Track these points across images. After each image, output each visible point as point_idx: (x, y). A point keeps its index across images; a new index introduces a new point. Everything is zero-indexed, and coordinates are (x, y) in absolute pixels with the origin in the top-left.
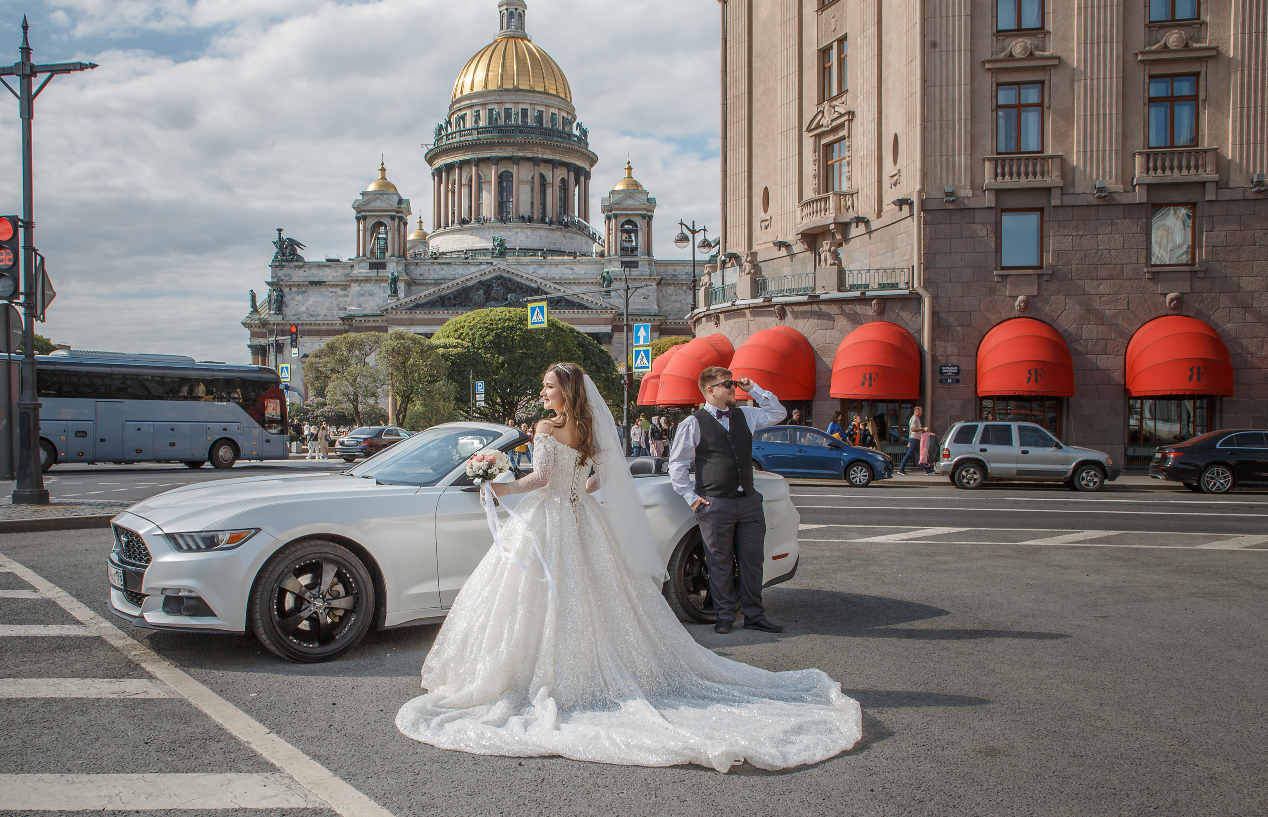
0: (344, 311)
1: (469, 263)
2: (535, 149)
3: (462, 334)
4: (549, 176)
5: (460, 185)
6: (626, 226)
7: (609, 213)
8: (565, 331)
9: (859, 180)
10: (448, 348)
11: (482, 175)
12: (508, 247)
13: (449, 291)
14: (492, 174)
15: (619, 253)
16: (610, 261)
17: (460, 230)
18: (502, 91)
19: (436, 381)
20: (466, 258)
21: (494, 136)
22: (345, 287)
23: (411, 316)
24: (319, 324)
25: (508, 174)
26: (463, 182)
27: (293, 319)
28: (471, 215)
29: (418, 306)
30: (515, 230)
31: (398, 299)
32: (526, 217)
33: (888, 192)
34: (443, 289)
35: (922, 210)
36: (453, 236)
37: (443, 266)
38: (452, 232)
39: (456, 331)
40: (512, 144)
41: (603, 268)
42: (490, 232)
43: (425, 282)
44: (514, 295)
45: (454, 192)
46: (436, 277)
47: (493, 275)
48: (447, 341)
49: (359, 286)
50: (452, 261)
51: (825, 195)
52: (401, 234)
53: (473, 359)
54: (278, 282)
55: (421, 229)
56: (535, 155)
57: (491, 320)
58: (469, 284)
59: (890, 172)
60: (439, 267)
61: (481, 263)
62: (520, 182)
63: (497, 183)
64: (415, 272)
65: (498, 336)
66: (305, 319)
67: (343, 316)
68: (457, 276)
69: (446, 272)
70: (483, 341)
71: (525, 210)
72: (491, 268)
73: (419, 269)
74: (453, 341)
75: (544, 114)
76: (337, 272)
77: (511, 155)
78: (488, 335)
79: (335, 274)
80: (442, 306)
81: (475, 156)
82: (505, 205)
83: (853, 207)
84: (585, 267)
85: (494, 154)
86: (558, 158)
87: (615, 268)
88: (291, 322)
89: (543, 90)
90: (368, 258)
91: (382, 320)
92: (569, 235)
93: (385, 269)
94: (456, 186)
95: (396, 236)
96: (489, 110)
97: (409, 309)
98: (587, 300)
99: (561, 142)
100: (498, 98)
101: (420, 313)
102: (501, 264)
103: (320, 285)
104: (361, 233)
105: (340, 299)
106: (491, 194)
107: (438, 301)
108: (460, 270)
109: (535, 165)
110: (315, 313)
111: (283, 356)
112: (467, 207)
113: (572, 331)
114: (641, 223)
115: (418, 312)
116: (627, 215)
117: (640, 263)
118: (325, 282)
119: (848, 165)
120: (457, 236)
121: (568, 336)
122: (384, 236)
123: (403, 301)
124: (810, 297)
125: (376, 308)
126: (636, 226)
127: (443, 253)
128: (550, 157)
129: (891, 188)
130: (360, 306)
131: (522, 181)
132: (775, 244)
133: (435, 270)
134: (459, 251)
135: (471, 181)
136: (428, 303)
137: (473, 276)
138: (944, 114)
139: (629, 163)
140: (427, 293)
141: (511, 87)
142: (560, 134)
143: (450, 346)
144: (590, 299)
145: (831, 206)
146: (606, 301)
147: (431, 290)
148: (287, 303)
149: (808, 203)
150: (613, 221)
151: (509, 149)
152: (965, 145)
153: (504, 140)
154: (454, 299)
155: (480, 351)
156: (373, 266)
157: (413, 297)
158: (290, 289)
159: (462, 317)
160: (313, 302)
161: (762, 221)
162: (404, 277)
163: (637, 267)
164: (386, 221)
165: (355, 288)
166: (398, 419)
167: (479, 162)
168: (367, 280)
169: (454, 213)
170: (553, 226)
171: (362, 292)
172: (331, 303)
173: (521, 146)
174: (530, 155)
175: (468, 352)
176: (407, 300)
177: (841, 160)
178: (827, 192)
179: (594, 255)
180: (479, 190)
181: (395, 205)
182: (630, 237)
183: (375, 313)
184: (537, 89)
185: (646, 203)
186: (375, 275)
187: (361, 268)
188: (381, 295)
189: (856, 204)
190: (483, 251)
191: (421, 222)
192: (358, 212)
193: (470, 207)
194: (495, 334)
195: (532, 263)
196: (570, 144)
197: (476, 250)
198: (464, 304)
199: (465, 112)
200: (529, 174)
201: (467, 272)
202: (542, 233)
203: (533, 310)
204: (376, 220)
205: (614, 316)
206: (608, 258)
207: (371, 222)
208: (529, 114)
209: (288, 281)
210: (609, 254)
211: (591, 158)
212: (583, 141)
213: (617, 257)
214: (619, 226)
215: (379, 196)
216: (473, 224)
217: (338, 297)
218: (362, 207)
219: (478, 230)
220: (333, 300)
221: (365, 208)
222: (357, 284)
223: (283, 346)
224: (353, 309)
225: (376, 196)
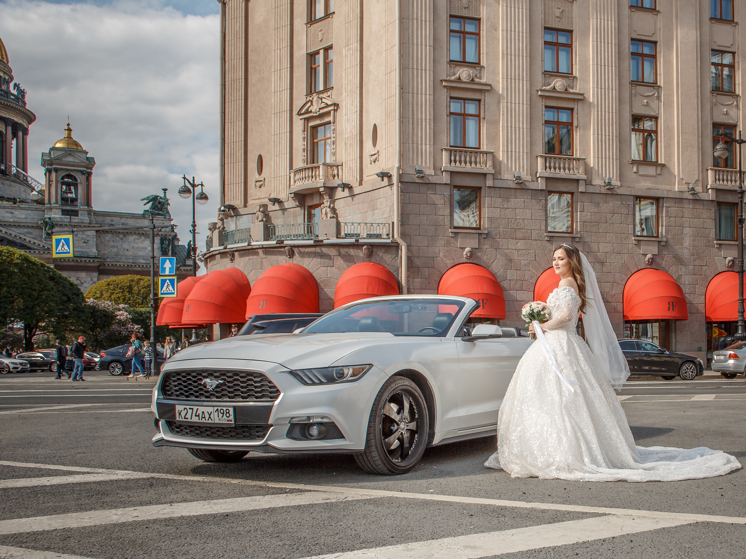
6: (66, 180)
9: (344, 155)
15: (60, 201)
16: (51, 209)
33: (368, 167)
35: (400, 182)
51: (312, 165)
59: (370, 152)
83: (338, 176)
87: (56, 215)
92: (7, 183)
98: (30, 241)
114: (80, 178)
116: (67, 170)
117: (80, 212)
119: (334, 144)
124: (315, 241)
126: (76, 179)
129: (371, 164)
132: (270, 200)
138: (415, 114)
144: (33, 241)
145: (321, 174)
146: (48, 243)
149: (301, 170)
150: (54, 174)
152: (429, 137)
161: (257, 181)
163: (77, 215)
177: (325, 140)
178: (313, 163)
182: (70, 189)
185: (86, 161)
189: (340, 174)
196: (8, 101)
206: (49, 206)
210: (50, 202)
211: (29, 116)
212: (20, 100)
213: (58, 205)
214: (60, 179)
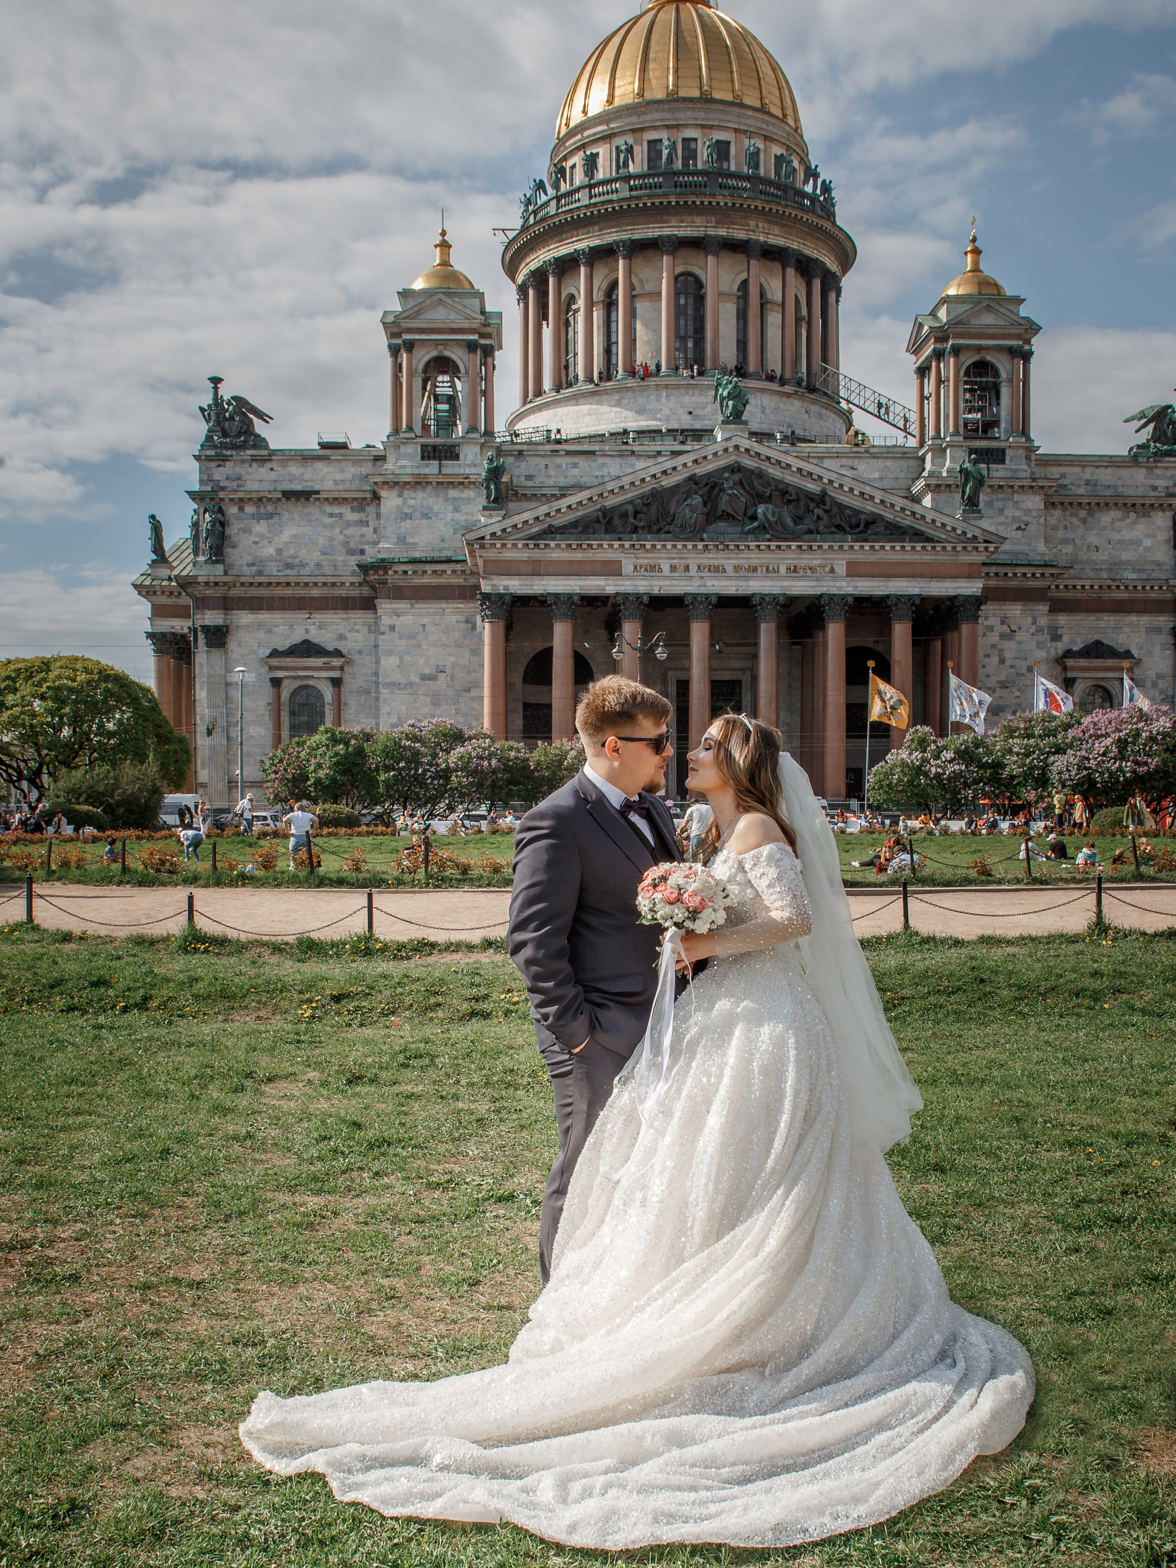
1: (630, 457)
2: (752, 223)
6: (974, 375)
7: (939, 346)
11: (638, 280)
13: (622, 498)
14: (663, 275)
16: (943, 449)
17: (593, 394)
18: (673, 100)
20: (624, 447)
23: (536, 555)
24: (306, 584)
25: (697, 277)
27: (246, 573)
29: (551, 531)
31: (505, 516)
36: (576, 408)
37: (576, 462)
38: (575, 399)
40: (703, 210)
42: (659, 396)
43: (538, 491)
44: (771, 507)
46: (562, 480)
47: (722, 462)
49: (401, 495)
54: (213, 491)
56: (752, 236)
58: (667, 482)
62: (719, 298)
63: (672, 293)
66: (275, 573)
67: (359, 564)
69: (582, 471)
75: (762, 155)
76: (342, 471)
77: (702, 234)
79: (338, 476)
81: (625, 236)
84: (881, 463)
85: (667, 232)
86: (793, 245)
88: (243, 579)
89: (757, 104)
90: (418, 437)
91: (454, 572)
92: (814, 408)
93: (458, 460)
96: (649, 142)
97: (533, 538)
100: (668, 117)
101: (557, 546)
103: (307, 499)
104: (403, 377)
105: (350, 531)
106: (659, 319)
107: (598, 521)
109: (750, 256)
110: (296, 561)
111: (226, 653)
114: (1008, 367)
116: (979, 349)
117: (1009, 453)
118: (318, 492)
122: (452, 390)
123: (518, 519)
125: (440, 542)
126: (996, 373)
128: (781, 242)
130: (402, 539)
131: (723, 295)
133: (560, 469)
135: (614, 290)
136: (574, 524)
137: (678, 463)
139: (974, 240)
140: (572, 501)
141: (696, 93)
146: (974, 523)
148: (234, 539)
150: (950, 360)
151: (699, 220)
153: (690, 199)
154: (635, 518)
156: (430, 453)
157: (542, 511)
158: (241, 509)
160: (291, 537)
164: (457, 355)
165: (393, 500)
167: (634, 248)
168: (418, 483)
170: (788, 388)
171: (406, 510)
173: (722, 216)
174: (741, 235)
176: (528, 516)
181: (475, 321)
184: (748, 101)
185: (1022, 322)
186: (437, 474)
187: (405, 458)
192: (393, 335)
198: (655, 528)
200: (738, 279)
204: (434, 354)
205: (985, 561)
207: (424, 356)
208: (733, 152)
209: (234, 491)
213: (960, 439)
214: (962, 373)
215: (442, 297)
216: (622, 379)
217: (348, 524)
218: (406, 324)
219: (634, 392)
220: (337, 530)
221: (411, 325)
222: (395, 492)
223: (227, 632)
224: (387, 548)
225: (437, 297)
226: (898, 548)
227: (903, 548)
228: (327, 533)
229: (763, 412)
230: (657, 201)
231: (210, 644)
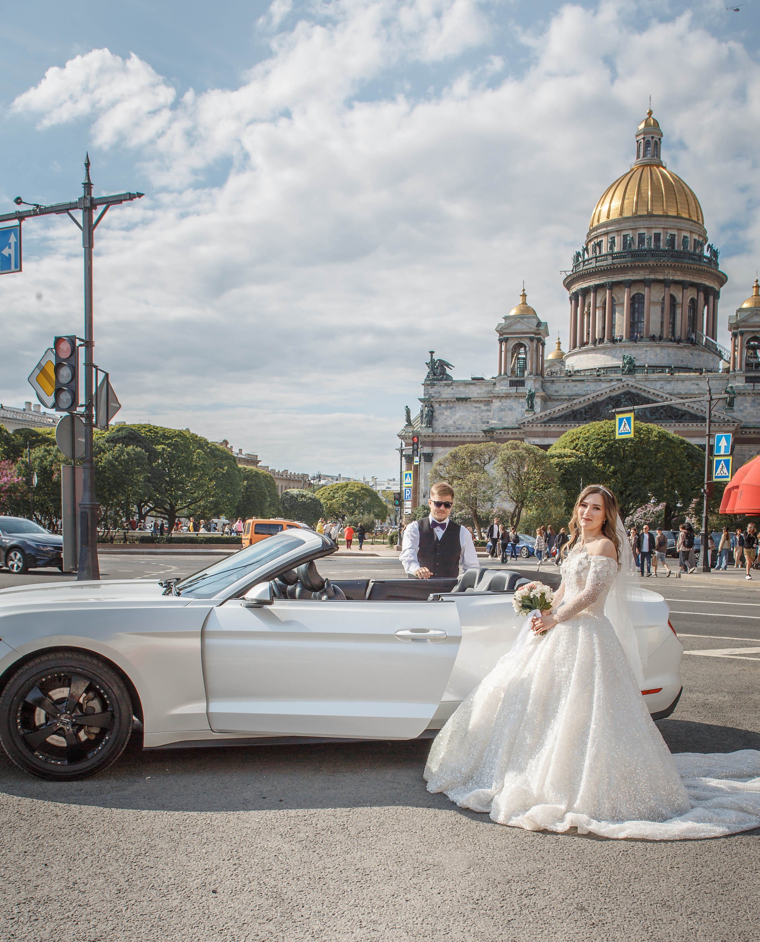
0: (486, 425)
1: (600, 380)
2: (666, 272)
3: (577, 444)
4: (679, 297)
5: (595, 308)
6: (751, 343)
7: (736, 331)
8: (674, 443)
10: (562, 457)
11: (615, 298)
12: (636, 365)
13: (581, 406)
14: (625, 297)
15: (744, 368)
16: (735, 377)
18: (636, 217)
19: (547, 488)
20: (598, 376)
21: (627, 261)
22: (488, 403)
23: (546, 429)
24: (464, 436)
25: (640, 296)
26: (598, 305)
27: (442, 432)
28: (604, 336)
29: (552, 420)
30: (645, 349)
31: (535, 414)
32: (657, 335)
34: (576, 404)
36: (587, 355)
37: (576, 383)
39: (572, 442)
40: (643, 268)
41: (728, 383)
42: (621, 351)
43: (560, 398)
45: (589, 314)
46: (570, 393)
47: (622, 391)
48: (563, 451)
49: (500, 401)
50: (585, 378)
52: (539, 354)
53: (586, 468)
54: (429, 398)
55: (559, 349)
56: (665, 277)
57: (605, 432)
58: (599, 399)
60: (573, 384)
61: (612, 380)
62: (651, 303)
63: (629, 305)
64: (551, 389)
65: (610, 446)
66: (452, 431)
67: (485, 428)
68: (589, 392)
69: (579, 388)
70: (596, 452)
71: (655, 329)
72: (620, 385)
73: (554, 386)
74: (568, 451)
75: (676, 237)
76: (481, 389)
77: (642, 278)
78: (601, 446)
79: (479, 391)
80: (574, 420)
81: (609, 280)
82: (636, 325)
84: (710, 382)
85: (627, 278)
86: (688, 279)
87: (738, 383)
88: (440, 434)
89: (675, 214)
90: (509, 377)
91: (520, 433)
92: (696, 352)
93: (524, 386)
94: (591, 308)
95: (535, 356)
96: (624, 236)
97: (544, 423)
99: (691, 264)
100: (632, 225)
101: (554, 426)
102: (629, 380)
103: (466, 401)
104: (503, 353)
105: (483, 414)
106: (623, 315)
108: (592, 386)
109: (665, 287)
112: (601, 328)
113: (683, 442)
115: (552, 425)
116: (753, 332)
118: (470, 398)
120: (590, 355)
121: (678, 447)
122: (524, 356)
123: (538, 416)
125: (514, 421)
127: (578, 371)
128: (681, 278)
130: (500, 419)
131: (653, 302)
133: (569, 387)
134: (592, 369)
135: (605, 303)
136: (561, 417)
137: (603, 392)
139: (757, 281)
140: (560, 407)
141: (645, 213)
142: (691, 256)
143: (565, 456)
144: (714, 413)
146: (729, 414)
147: (564, 405)
148: (437, 417)
150: (738, 338)
151: (641, 272)
153: (637, 264)
154: (585, 413)
155: (593, 461)
156: (513, 384)
157: (548, 412)
158: (440, 405)
159: (579, 429)
160: (460, 416)
162: (541, 393)
164: (525, 342)
165: (496, 404)
166: (512, 523)
167: (613, 285)
168: (507, 396)
169: (588, 334)
170: (681, 345)
171: (502, 407)
172: (476, 417)
173: (652, 269)
174: (661, 277)
175: (581, 461)
176: (543, 414)
179: (721, 371)
180: (613, 312)
181: (534, 328)
182: (755, 353)
183: (513, 426)
186: (515, 391)
187: (503, 385)
188: (520, 409)
190: (614, 369)
191: (559, 343)
192: (500, 335)
193: (604, 328)
194: (608, 445)
195: (660, 379)
196: (700, 265)
197: (608, 368)
198: (594, 418)
199: (600, 239)
200: (660, 296)
201: (599, 388)
202: (670, 351)
203: (621, 420)
204: (517, 342)
205: (736, 429)
206: (733, 373)
207: (512, 343)
208: (661, 237)
209: (438, 398)
210: (734, 370)
211: (720, 277)
212: (713, 262)
213: (742, 372)
214: (745, 343)
215: (520, 320)
216: (606, 343)
217: (483, 411)
218: (505, 331)
219: (611, 349)
220: (478, 414)
221: (507, 331)
222: (498, 400)
223: (433, 455)
224: (494, 423)
225: (517, 320)
226: (695, 425)
227: (697, 425)
228: (474, 415)
229: (669, 356)
230: (622, 265)
231: (425, 461)
